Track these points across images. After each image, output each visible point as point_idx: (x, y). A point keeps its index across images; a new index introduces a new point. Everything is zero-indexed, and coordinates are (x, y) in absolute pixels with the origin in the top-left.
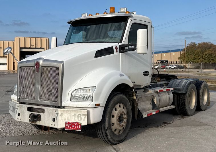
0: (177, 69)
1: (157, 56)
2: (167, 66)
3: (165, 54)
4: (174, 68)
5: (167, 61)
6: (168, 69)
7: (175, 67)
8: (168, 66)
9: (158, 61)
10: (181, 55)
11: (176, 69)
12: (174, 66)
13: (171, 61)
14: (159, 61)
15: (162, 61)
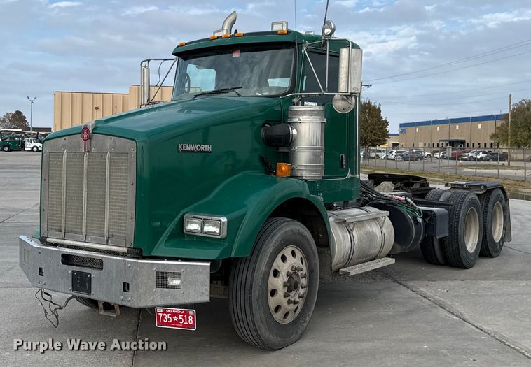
0: (488, 160)
1: (438, 129)
2: (464, 152)
3: (457, 127)
4: (482, 157)
5: (463, 142)
6: (466, 160)
7: (484, 155)
8: (467, 154)
9: (441, 142)
10: (497, 128)
11: (485, 161)
12: (481, 153)
13: (472, 142)
14: (444, 142)
15: (450, 142)
